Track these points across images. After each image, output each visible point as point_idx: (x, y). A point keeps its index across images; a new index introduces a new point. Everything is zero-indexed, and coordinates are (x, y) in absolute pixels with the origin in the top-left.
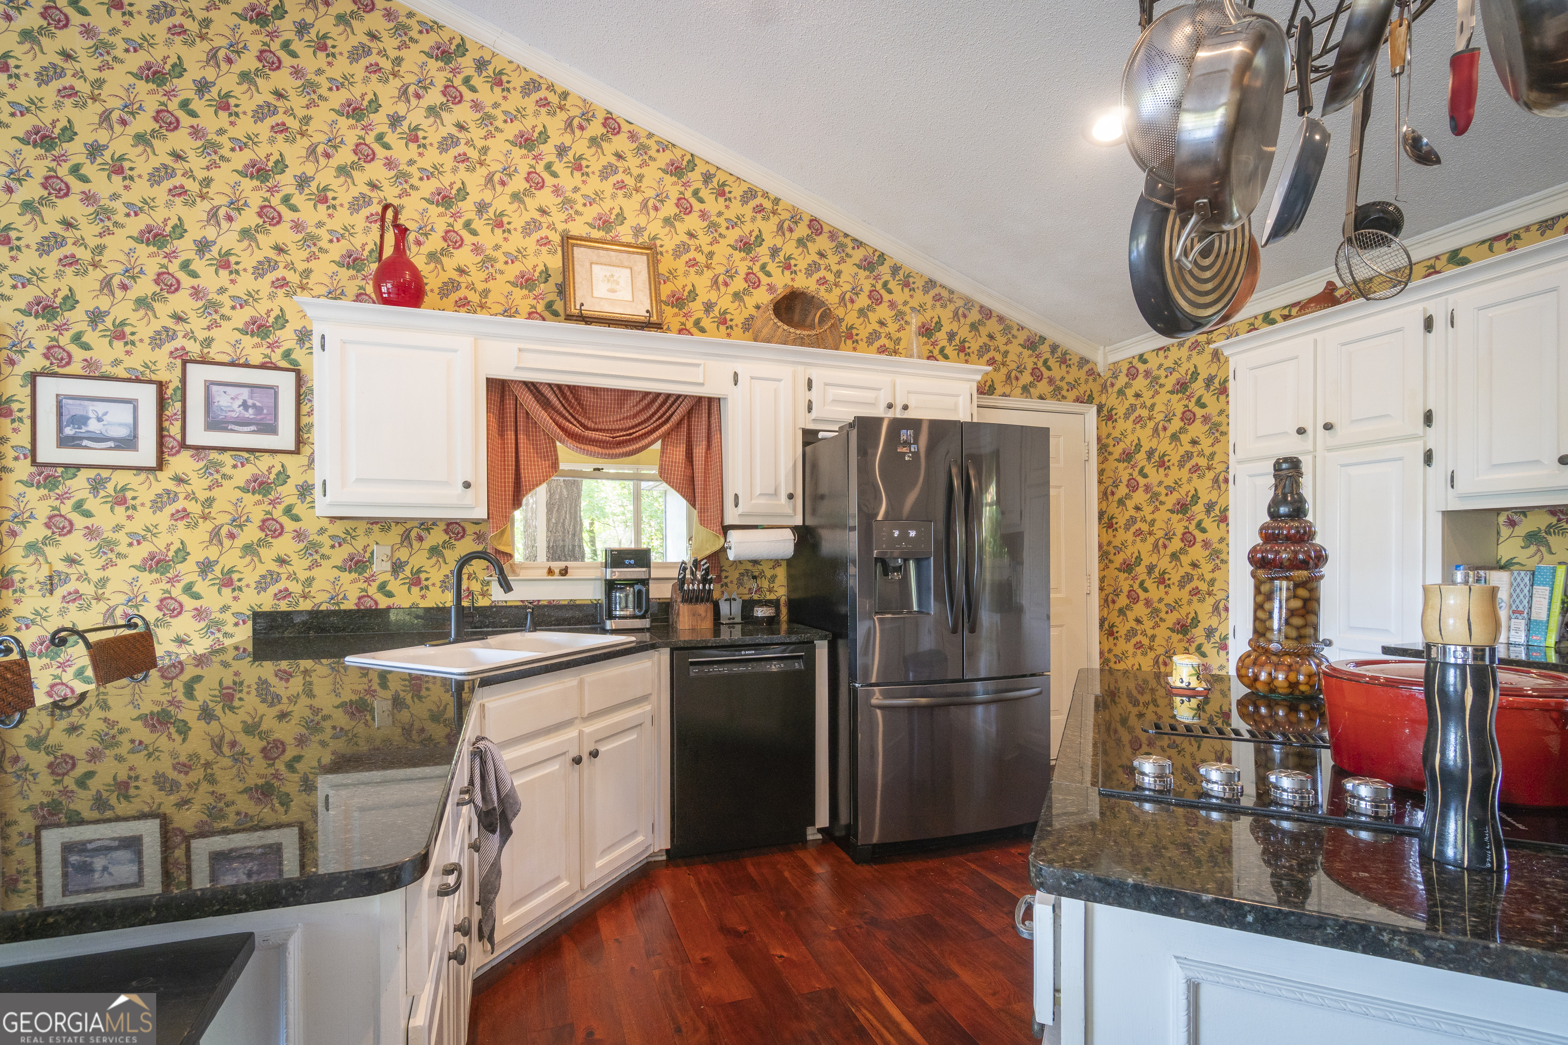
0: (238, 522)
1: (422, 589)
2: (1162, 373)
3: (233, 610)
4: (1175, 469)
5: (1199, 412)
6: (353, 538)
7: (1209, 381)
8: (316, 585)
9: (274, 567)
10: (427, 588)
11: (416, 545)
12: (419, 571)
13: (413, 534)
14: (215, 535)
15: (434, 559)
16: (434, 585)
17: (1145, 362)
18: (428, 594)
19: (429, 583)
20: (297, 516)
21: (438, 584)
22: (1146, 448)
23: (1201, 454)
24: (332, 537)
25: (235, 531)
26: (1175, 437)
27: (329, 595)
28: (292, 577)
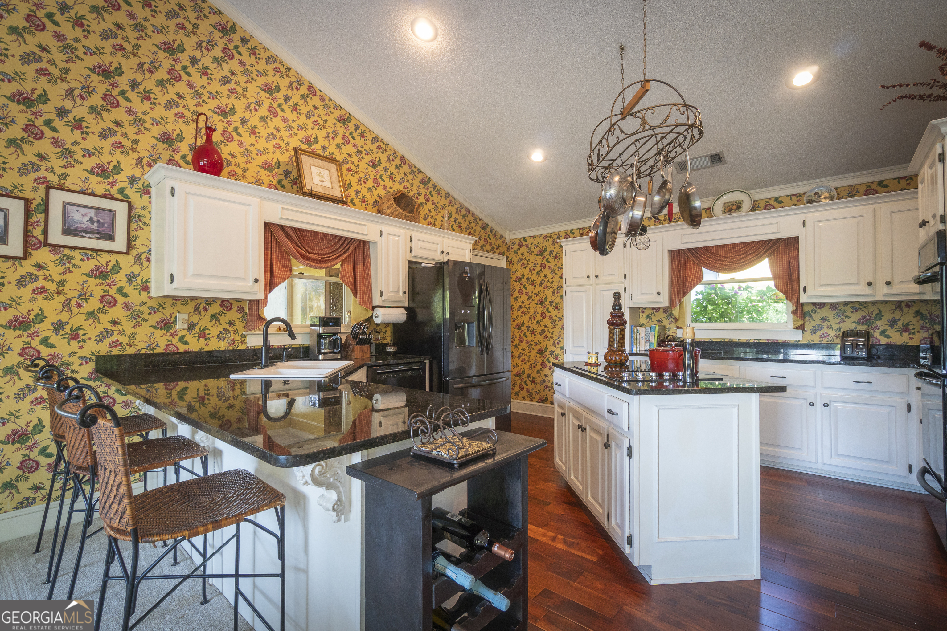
0: (84, 297)
1: (206, 340)
2: (533, 246)
3: (78, 355)
4: (538, 287)
5: (547, 264)
6: (163, 308)
7: (551, 253)
8: (138, 338)
9: (109, 326)
10: (209, 339)
11: (203, 313)
12: (205, 329)
13: (201, 307)
14: (67, 305)
15: (214, 322)
16: (213, 337)
17: (526, 241)
18: (210, 343)
19: (210, 336)
20: (126, 294)
21: (216, 337)
22: (526, 277)
23: (548, 281)
24: (149, 308)
25: (81, 302)
26: (538, 274)
27: (147, 344)
28: (122, 333)
